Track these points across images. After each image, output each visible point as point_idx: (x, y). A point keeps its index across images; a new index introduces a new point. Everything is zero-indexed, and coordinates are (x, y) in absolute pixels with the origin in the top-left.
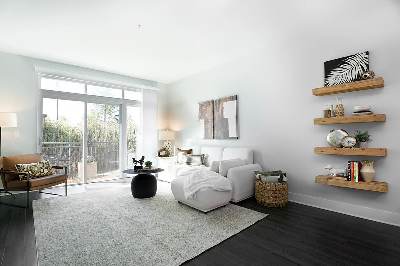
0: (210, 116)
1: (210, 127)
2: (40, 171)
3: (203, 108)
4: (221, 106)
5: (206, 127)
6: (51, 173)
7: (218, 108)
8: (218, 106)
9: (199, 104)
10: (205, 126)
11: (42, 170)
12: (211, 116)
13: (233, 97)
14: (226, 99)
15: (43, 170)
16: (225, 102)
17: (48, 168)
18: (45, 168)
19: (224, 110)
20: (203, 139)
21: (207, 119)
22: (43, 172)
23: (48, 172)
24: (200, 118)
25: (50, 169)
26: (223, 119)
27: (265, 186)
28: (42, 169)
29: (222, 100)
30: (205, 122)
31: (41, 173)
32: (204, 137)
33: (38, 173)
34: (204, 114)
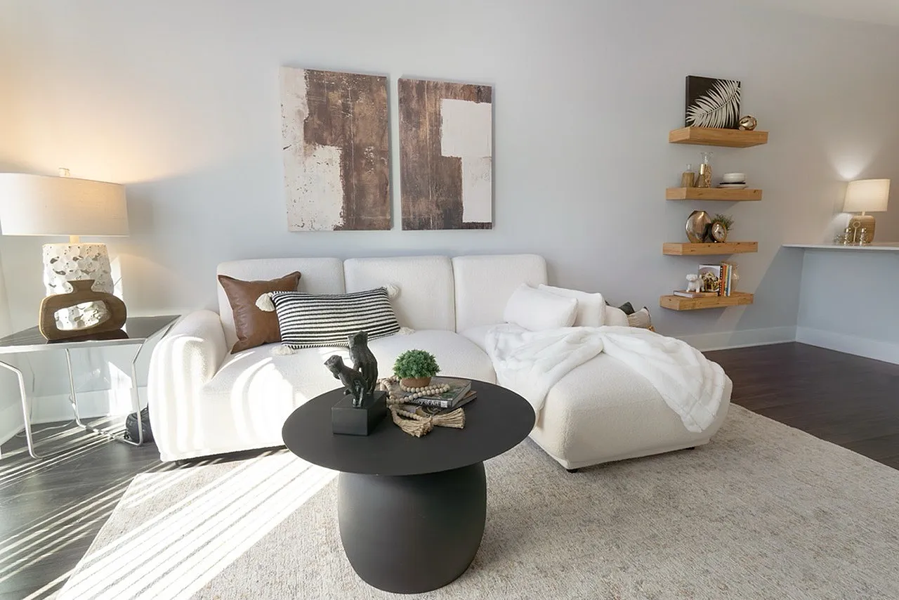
0: (374, 139)
3: (336, 98)
4: (429, 108)
5: (354, 181)
7: (418, 114)
8: (414, 105)
9: (302, 73)
10: (346, 176)
12: (381, 140)
13: (479, 91)
14: (451, 89)
16: (446, 97)
20: (336, 229)
21: (359, 149)
24: (314, 136)
26: (437, 157)
30: (345, 158)
32: (340, 222)
34: (337, 123)
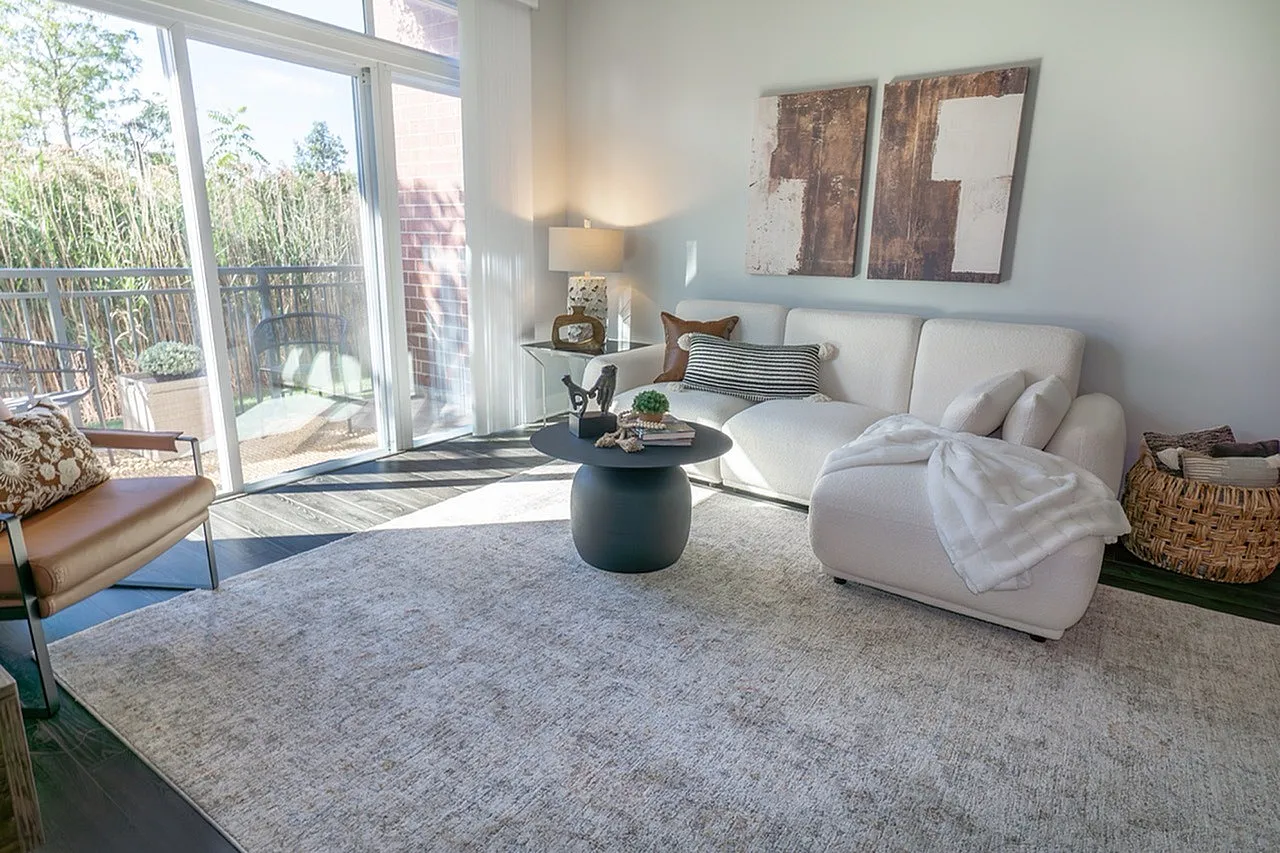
0: (845, 166)
1: (841, 217)
2: (40, 478)
3: (807, 123)
4: (922, 116)
5: (816, 219)
6: (98, 475)
7: (905, 127)
8: (900, 116)
9: (776, 100)
10: (808, 213)
11: (47, 471)
12: (853, 166)
13: (1005, 77)
14: (957, 84)
15: (55, 465)
16: (949, 97)
17: (77, 450)
18: (58, 453)
19: (939, 142)
20: (792, 273)
21: (826, 179)
22: (58, 476)
23: (83, 472)
24: (780, 170)
25: (89, 457)
26: (925, 182)
27: (1221, 500)
28: (44, 460)
29: (935, 85)
30: (808, 191)
31: (47, 489)
32: (796, 265)
33: (32, 488)
34: (805, 152)
